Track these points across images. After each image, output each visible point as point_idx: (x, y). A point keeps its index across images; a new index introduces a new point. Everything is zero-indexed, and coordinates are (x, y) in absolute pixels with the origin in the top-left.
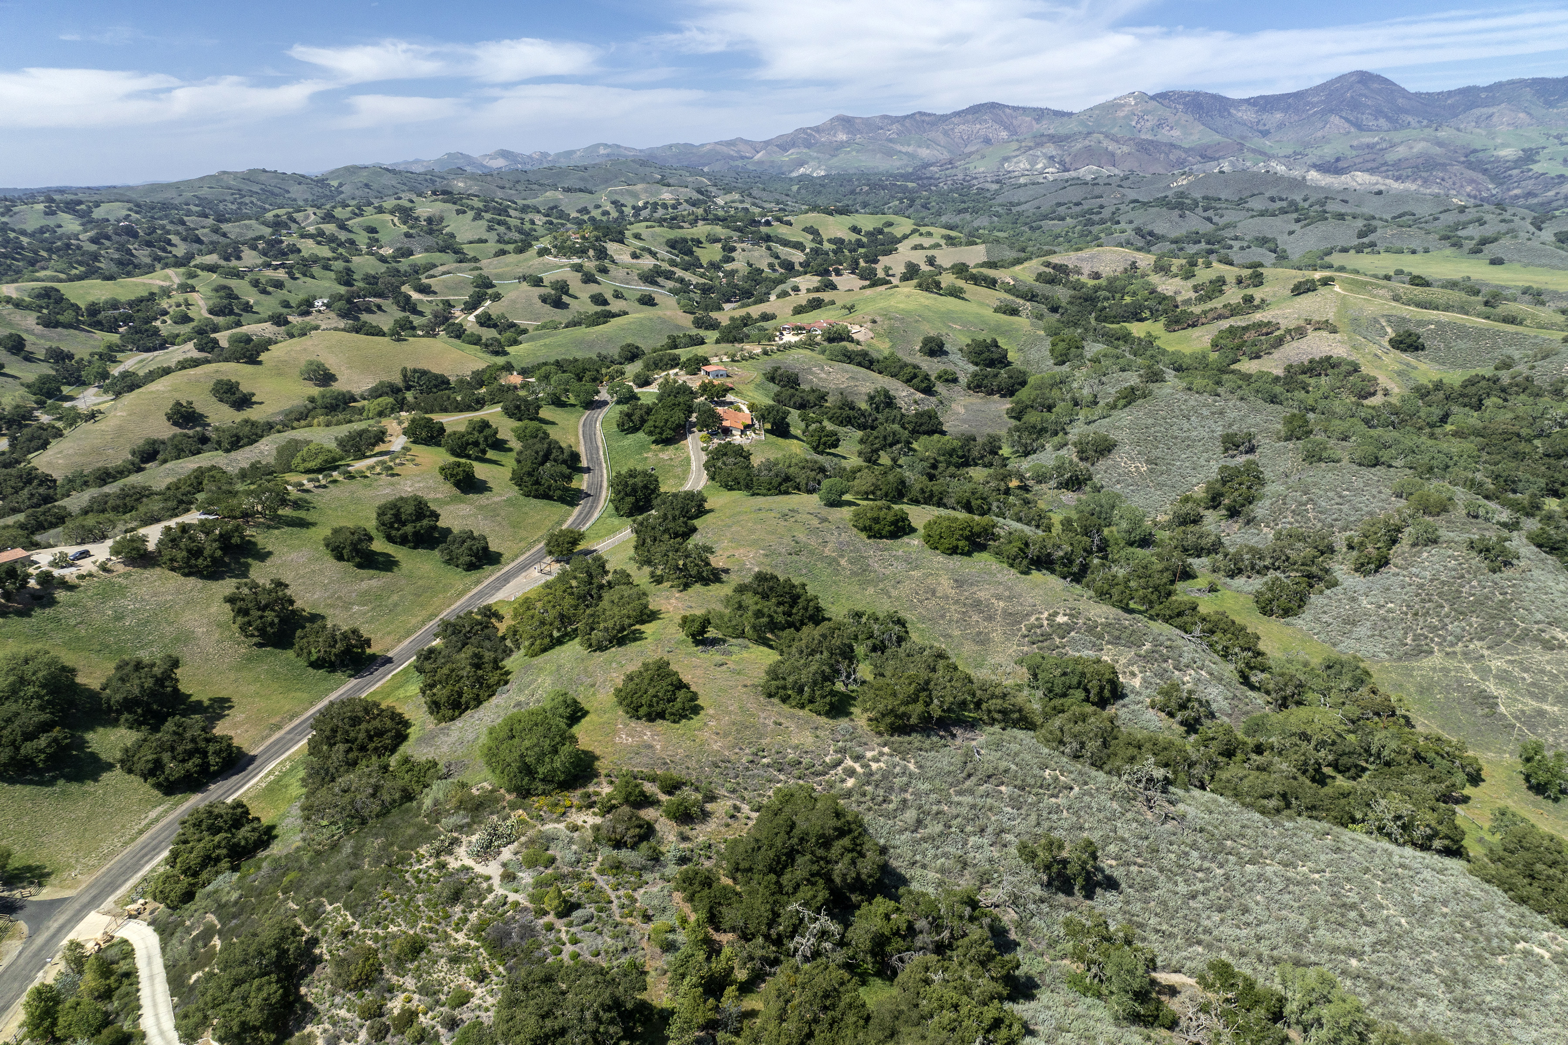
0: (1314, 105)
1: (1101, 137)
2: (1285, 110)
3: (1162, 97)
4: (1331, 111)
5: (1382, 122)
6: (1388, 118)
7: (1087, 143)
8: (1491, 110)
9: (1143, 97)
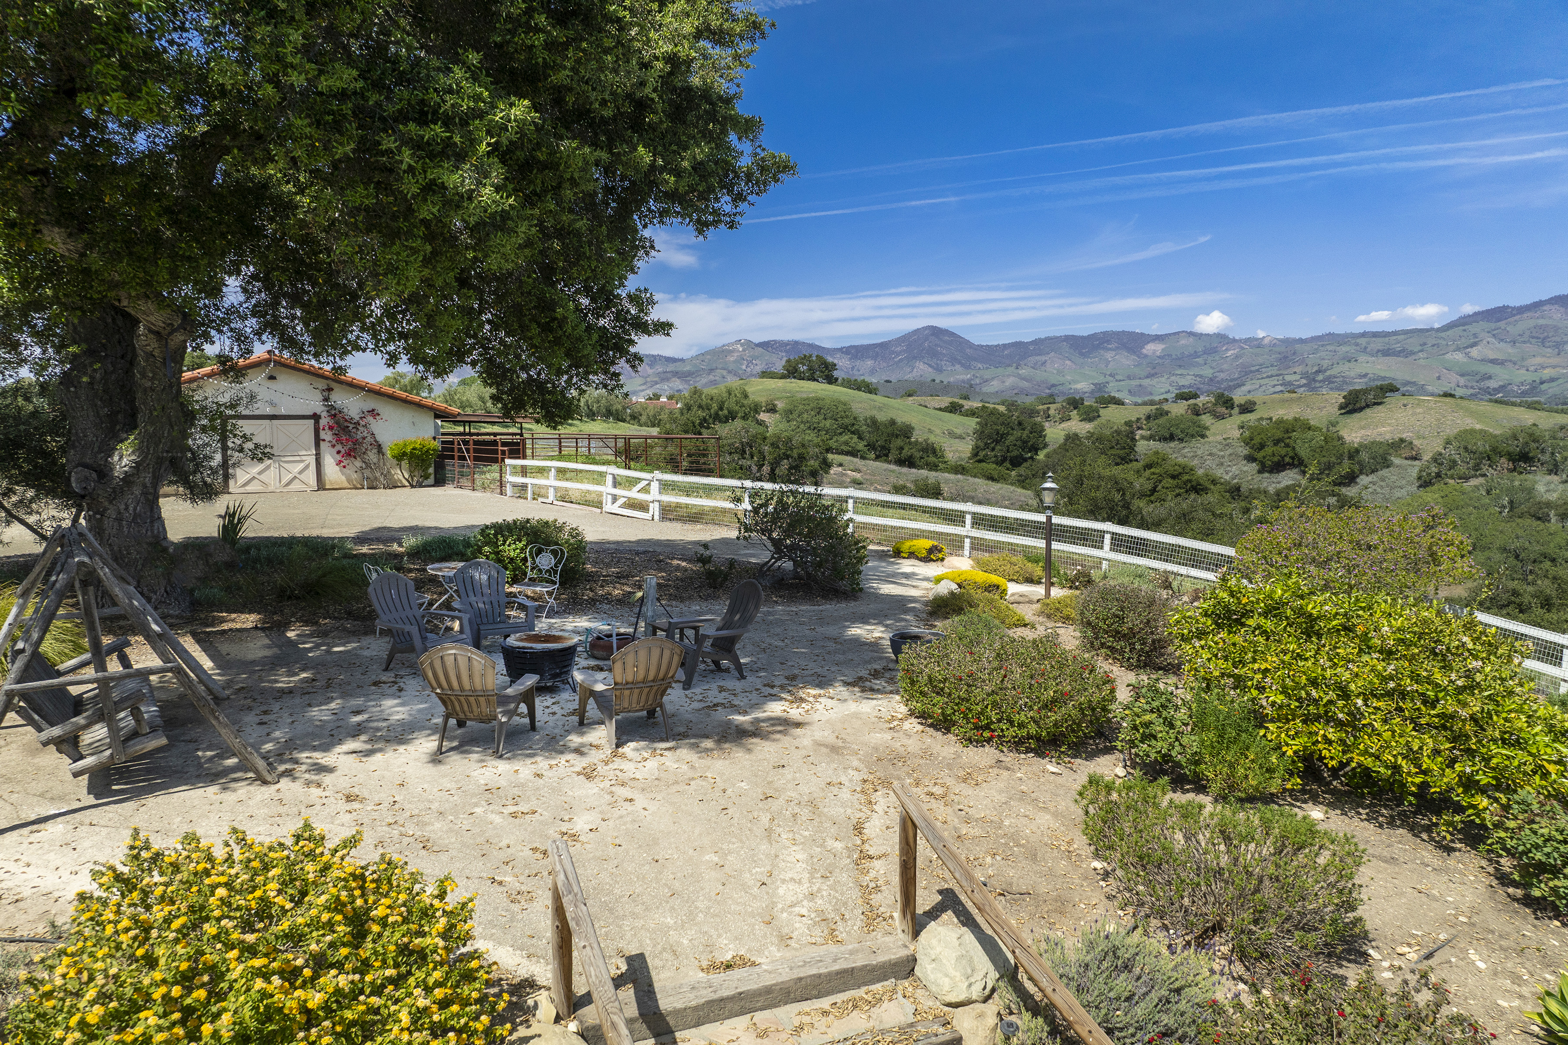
0: (898, 354)
1: (725, 373)
2: (874, 358)
3: (765, 345)
4: (915, 358)
5: (958, 367)
6: (962, 365)
7: (711, 377)
8: (1043, 358)
9: (749, 344)
